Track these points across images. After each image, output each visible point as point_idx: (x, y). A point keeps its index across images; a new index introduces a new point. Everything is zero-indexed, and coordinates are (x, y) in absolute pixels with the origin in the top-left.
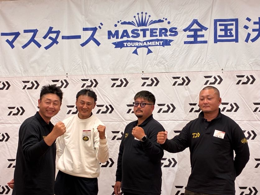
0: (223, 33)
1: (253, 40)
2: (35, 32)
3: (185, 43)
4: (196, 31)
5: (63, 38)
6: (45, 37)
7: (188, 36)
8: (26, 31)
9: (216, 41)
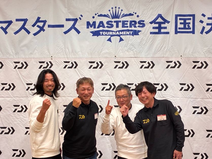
0: (182, 26)
1: (207, 33)
2: (25, 21)
3: (151, 33)
4: (160, 23)
5: (49, 26)
6: (34, 26)
7: (154, 28)
8: (17, 20)
9: (176, 32)
